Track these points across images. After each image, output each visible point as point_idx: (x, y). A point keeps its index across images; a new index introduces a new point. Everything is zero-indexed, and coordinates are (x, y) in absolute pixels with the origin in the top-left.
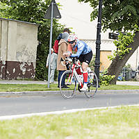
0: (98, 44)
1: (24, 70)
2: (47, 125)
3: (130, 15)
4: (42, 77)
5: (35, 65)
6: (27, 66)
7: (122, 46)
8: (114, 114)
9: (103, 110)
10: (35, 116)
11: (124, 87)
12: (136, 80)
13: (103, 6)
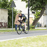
0: (29, 15)
1: (4, 25)
2: (15, 43)
3: (38, 5)
4: (10, 27)
5: (7, 23)
6: (5, 24)
7: (36, 16)
8: (36, 38)
9: (32, 37)
10: (10, 40)
11: (38, 29)
12: (41, 27)
13: (30, 3)
